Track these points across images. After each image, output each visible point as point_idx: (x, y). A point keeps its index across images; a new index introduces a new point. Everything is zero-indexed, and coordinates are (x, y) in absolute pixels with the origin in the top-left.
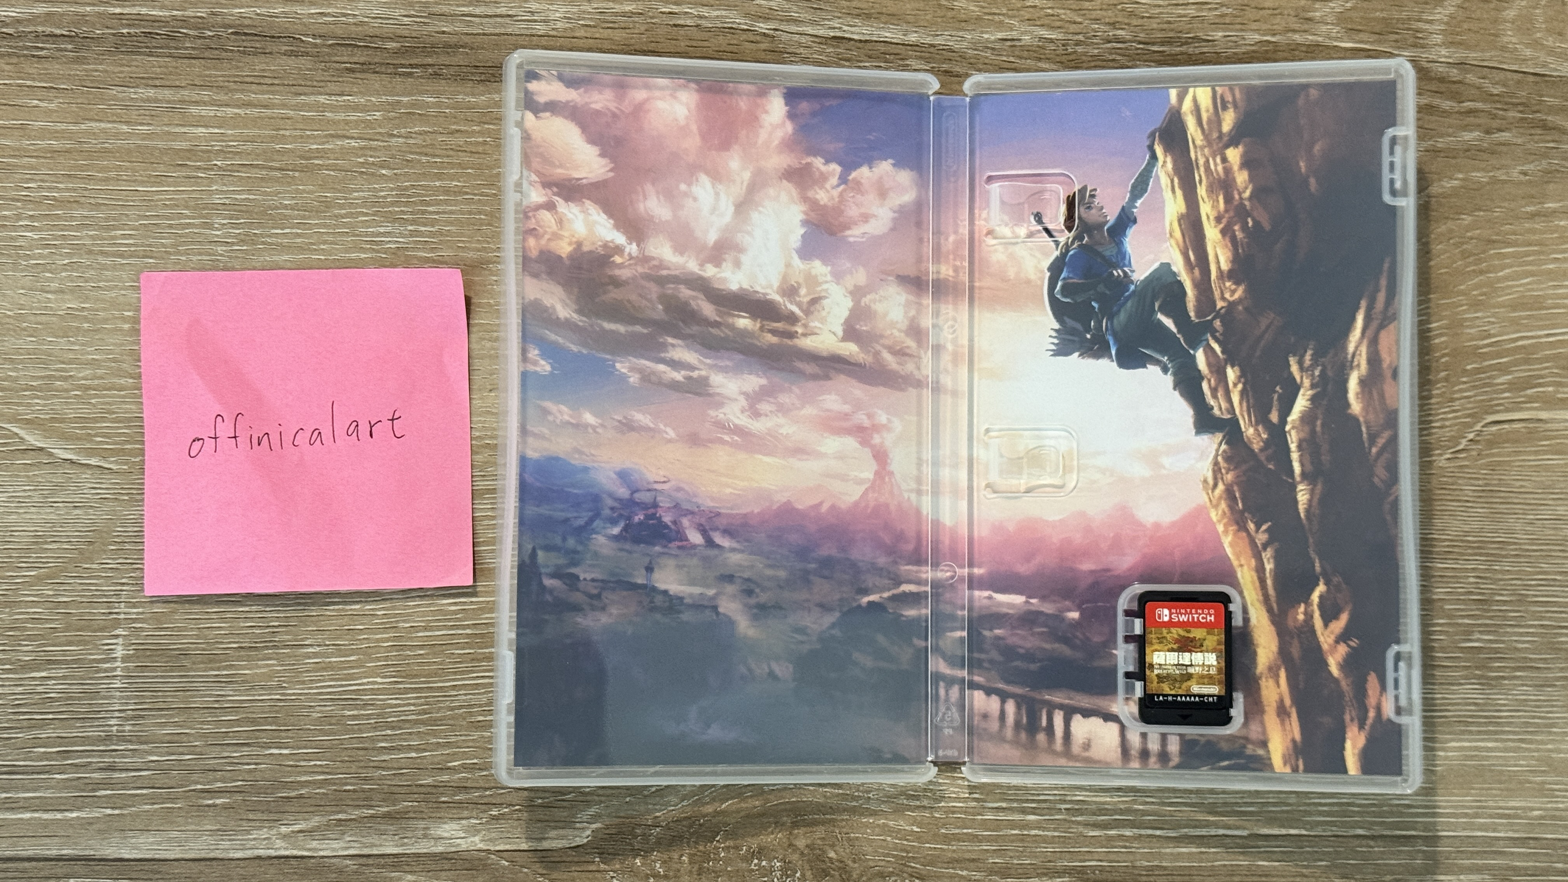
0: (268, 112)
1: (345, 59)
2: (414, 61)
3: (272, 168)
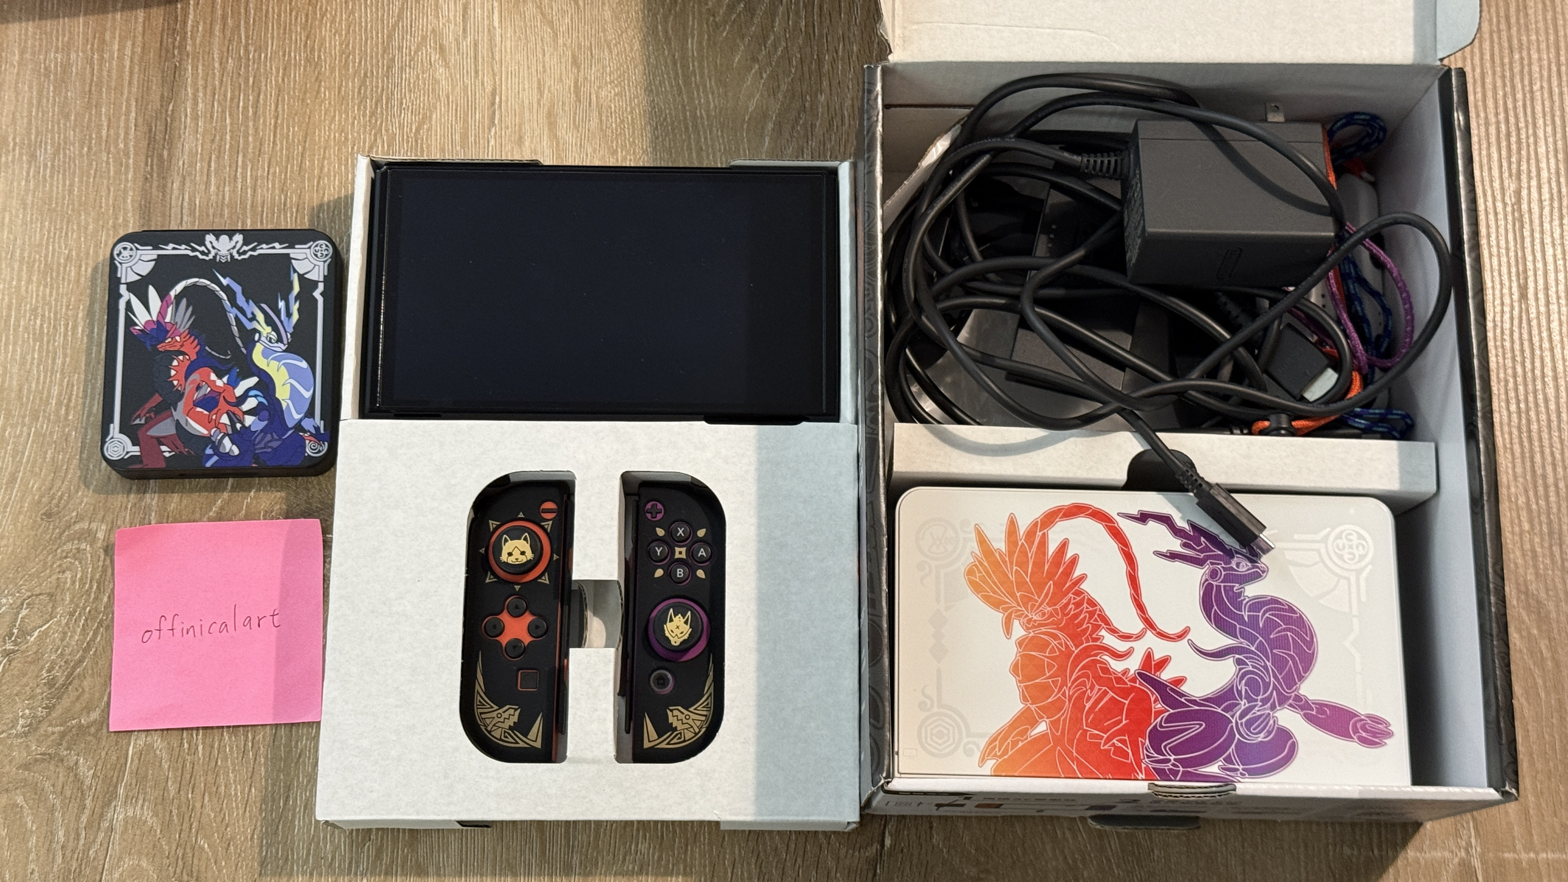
0: (126, 83)
1: (158, 128)
2: (155, 167)
3: (91, 85)
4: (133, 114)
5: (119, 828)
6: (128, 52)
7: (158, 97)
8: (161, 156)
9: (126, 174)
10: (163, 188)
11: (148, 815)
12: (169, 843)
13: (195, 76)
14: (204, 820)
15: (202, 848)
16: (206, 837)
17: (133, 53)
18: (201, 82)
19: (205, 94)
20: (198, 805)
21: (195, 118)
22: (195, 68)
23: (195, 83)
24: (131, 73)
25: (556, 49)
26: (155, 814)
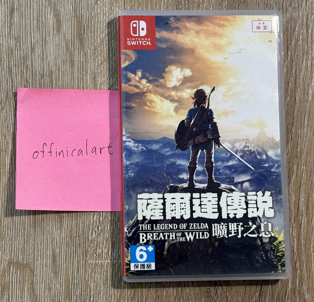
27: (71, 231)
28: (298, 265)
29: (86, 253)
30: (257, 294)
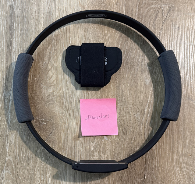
1: (9, 43)
4: (5, 41)
5: (4, 175)
6: (3, 29)
7: (9, 38)
8: (10, 49)
9: (4, 51)
10: (10, 55)
11: (10, 172)
12: (14, 178)
13: (16, 34)
14: (20, 173)
15: (20, 178)
16: (20, 176)
17: (4, 29)
18: (17, 35)
19: (18, 37)
20: (19, 170)
21: (16, 41)
22: (16, 32)
23: (16, 35)
24: (4, 33)
25: (81, 29)
26: (11, 172)
27: (85, 148)
28: (156, 158)
29: (90, 155)
30: (144, 168)
